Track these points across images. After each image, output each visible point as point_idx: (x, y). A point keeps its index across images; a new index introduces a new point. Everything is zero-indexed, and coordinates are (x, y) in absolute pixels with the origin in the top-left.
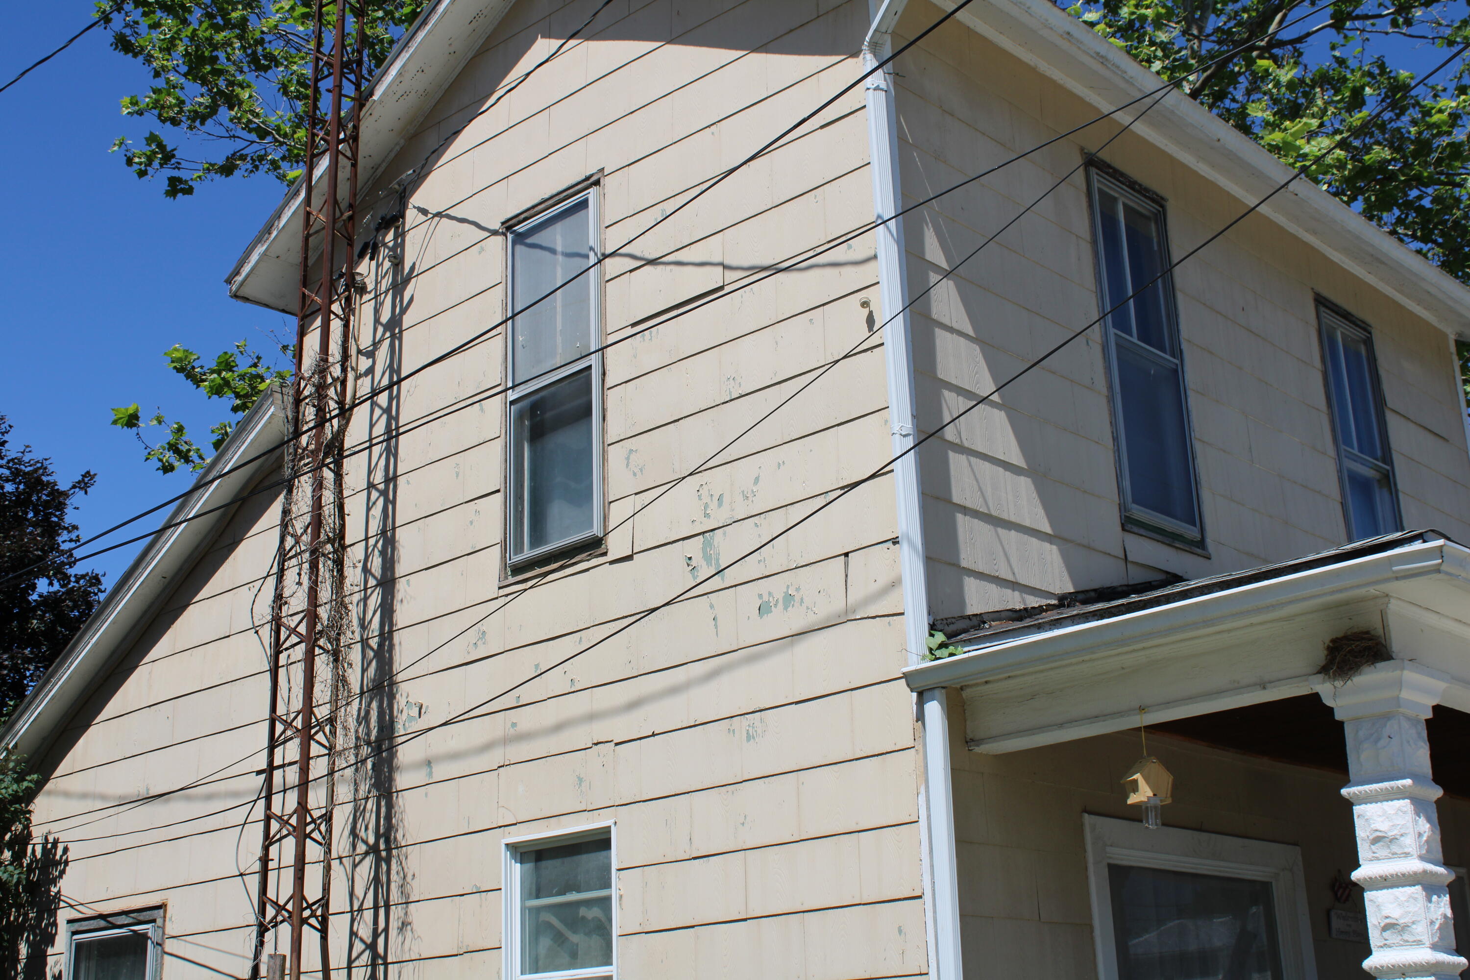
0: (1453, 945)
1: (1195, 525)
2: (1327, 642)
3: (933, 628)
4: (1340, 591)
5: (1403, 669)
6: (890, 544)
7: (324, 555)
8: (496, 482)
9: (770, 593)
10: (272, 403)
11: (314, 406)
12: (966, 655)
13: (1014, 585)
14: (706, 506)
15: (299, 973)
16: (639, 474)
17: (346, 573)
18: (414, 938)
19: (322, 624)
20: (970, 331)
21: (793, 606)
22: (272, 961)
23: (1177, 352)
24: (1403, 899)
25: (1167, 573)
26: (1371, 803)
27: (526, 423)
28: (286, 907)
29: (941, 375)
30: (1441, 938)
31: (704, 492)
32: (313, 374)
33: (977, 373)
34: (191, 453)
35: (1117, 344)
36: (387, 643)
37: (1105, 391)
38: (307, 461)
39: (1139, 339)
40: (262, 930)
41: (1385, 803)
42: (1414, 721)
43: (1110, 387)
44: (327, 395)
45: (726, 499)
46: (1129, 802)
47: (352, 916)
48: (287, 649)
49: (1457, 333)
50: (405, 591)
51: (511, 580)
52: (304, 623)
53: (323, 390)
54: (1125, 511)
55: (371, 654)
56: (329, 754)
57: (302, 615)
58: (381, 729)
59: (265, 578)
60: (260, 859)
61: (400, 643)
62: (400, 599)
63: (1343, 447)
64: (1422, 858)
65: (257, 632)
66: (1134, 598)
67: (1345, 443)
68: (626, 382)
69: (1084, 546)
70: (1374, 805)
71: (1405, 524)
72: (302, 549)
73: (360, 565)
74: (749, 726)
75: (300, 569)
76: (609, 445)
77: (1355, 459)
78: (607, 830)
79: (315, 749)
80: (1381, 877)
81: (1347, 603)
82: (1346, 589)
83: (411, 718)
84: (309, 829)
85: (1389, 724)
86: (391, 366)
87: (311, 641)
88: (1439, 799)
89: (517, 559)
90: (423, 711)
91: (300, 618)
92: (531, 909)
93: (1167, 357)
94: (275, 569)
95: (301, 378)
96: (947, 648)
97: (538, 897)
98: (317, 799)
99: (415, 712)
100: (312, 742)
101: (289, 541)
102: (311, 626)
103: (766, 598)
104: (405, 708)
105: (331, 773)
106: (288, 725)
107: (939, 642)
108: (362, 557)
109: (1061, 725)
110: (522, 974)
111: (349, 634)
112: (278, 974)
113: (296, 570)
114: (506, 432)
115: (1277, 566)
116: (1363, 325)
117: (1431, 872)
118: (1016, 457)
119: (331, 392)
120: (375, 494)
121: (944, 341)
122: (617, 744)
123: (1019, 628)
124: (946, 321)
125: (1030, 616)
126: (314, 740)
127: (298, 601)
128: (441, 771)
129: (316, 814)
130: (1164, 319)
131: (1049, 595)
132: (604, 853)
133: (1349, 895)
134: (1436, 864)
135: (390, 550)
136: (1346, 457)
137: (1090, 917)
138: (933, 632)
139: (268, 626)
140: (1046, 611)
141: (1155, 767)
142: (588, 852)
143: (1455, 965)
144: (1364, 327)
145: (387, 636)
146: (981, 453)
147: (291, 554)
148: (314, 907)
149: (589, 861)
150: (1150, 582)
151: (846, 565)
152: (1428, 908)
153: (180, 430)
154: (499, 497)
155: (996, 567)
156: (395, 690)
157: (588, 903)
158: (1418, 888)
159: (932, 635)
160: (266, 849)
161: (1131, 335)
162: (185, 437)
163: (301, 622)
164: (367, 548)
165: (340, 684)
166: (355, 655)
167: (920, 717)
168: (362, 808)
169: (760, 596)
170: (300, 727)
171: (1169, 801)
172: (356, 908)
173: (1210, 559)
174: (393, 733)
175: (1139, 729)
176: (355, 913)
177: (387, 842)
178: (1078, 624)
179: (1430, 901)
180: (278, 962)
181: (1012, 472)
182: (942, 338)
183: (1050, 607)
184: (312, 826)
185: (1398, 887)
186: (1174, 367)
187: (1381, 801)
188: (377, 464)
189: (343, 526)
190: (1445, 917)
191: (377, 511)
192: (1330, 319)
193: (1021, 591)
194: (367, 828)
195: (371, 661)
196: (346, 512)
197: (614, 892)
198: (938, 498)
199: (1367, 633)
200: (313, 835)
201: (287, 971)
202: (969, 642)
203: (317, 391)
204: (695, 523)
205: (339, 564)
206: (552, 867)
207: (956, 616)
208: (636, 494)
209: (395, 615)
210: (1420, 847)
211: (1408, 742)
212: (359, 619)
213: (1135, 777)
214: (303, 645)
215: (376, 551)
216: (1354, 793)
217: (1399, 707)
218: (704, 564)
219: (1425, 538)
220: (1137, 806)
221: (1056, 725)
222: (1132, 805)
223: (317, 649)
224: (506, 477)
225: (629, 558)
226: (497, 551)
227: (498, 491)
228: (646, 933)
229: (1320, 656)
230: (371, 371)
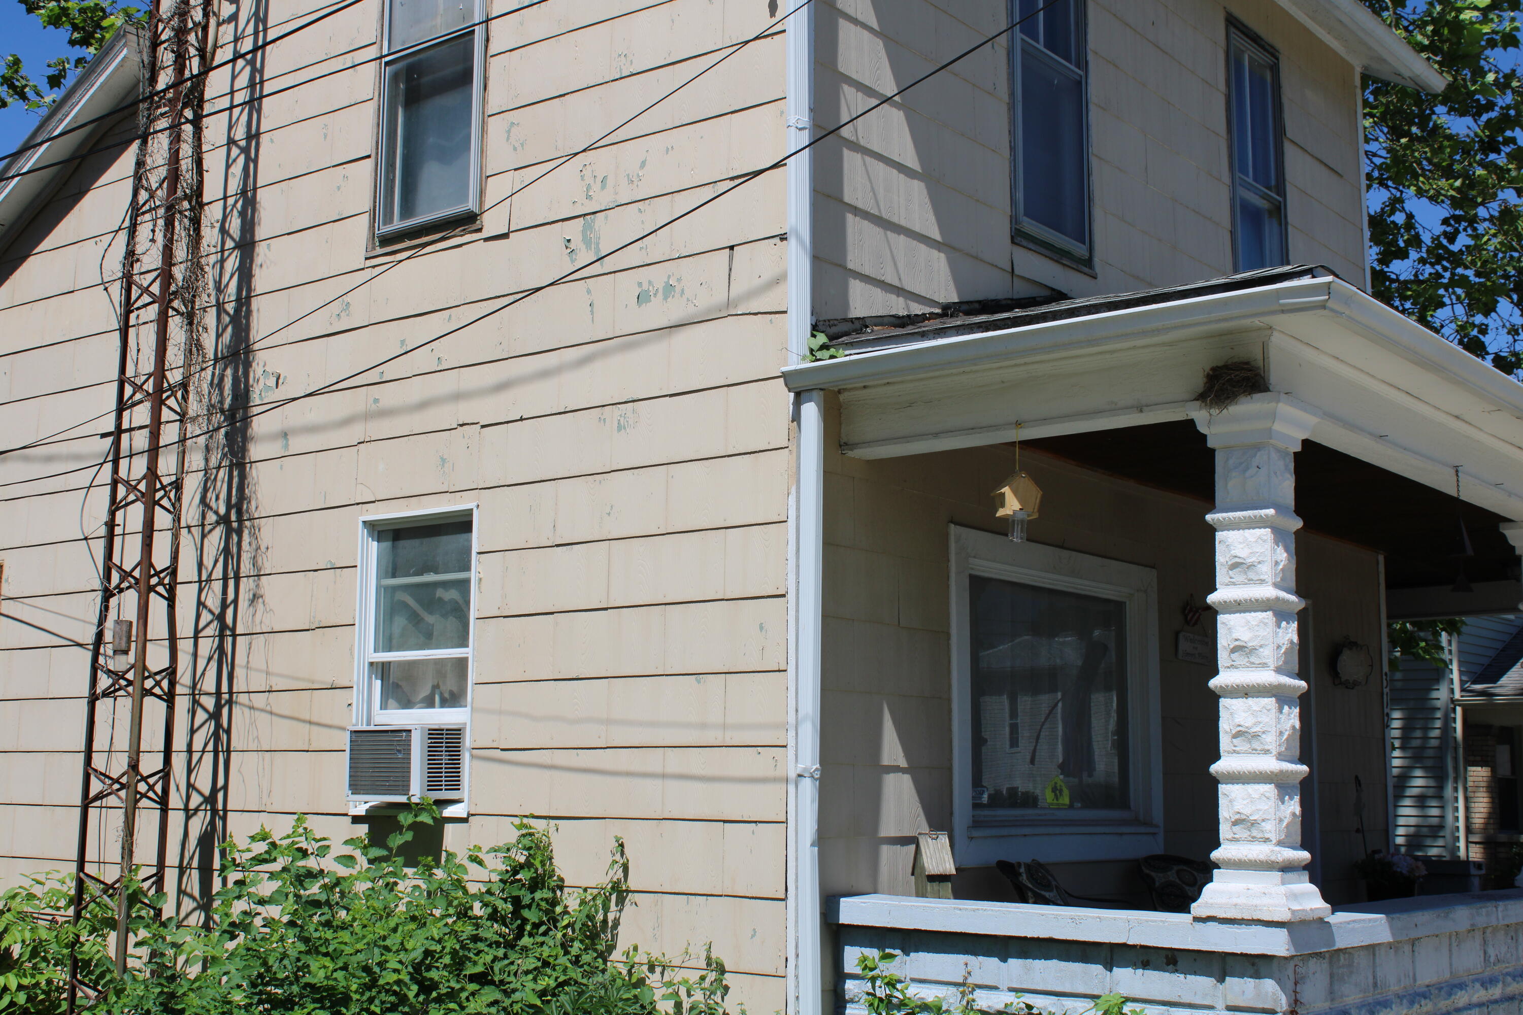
0: (1296, 669)
1: (1084, 243)
2: (1207, 369)
3: (815, 328)
4: (1225, 320)
5: (1278, 401)
6: (777, 240)
7: (181, 212)
8: (366, 145)
9: (650, 282)
10: (125, 45)
11: (173, 51)
12: (847, 358)
13: (899, 291)
14: (589, 187)
15: (146, 640)
16: (519, 149)
17: (203, 233)
18: (265, 611)
19: (177, 285)
20: (875, 26)
21: (673, 296)
22: (118, 627)
23: (1083, 64)
24: (1254, 623)
25: (1053, 289)
26: (1233, 530)
27: (402, 86)
28: (133, 574)
29: (842, 68)
30: (1285, 662)
31: (587, 172)
32: (173, 16)
33: (878, 69)
34: (27, 90)
35: (1023, 50)
36: (244, 309)
37: (1006, 98)
38: (163, 110)
39: (1045, 46)
40: (108, 595)
41: (1247, 531)
42: (1282, 453)
43: (1012, 94)
44: (187, 41)
45: (610, 182)
46: (998, 515)
47: (200, 586)
48: (138, 309)
49: (1363, 66)
50: (265, 255)
51: (379, 251)
52: (158, 282)
53: (183, 35)
54: (1016, 223)
55: (227, 319)
56: (181, 421)
57: (155, 274)
58: (235, 397)
59: (117, 231)
60: (106, 524)
61: (258, 310)
62: (259, 263)
63: (1238, 175)
64: (1276, 585)
65: (106, 289)
66: (1018, 313)
67: (1241, 171)
68: (511, 51)
69: (972, 256)
70: (1236, 532)
71: (1291, 258)
72: (157, 204)
73: (218, 225)
74: (621, 416)
75: (155, 225)
76: (489, 116)
77: (1248, 187)
78: (469, 513)
79: (166, 414)
80: (1235, 601)
81: (1230, 332)
82: (1232, 319)
83: (267, 388)
84: (159, 495)
85: (1259, 454)
86: (257, 13)
87: (165, 302)
88: (1298, 530)
89: (386, 229)
90: (281, 381)
91: (153, 278)
92: (386, 588)
93: (1072, 67)
94: (127, 223)
95: (159, 21)
96: (828, 349)
97: (394, 576)
98: (167, 465)
99: (272, 382)
100: (163, 407)
101: (143, 196)
102: (165, 286)
103: (645, 286)
104: (262, 378)
105: (183, 440)
106: (138, 388)
107: (821, 343)
108: (220, 217)
109: (936, 435)
110: (375, 652)
111: (205, 297)
112: (124, 639)
113: (150, 225)
114: (380, 94)
115: (1166, 290)
116: (1271, 50)
117: (1283, 599)
118: (911, 160)
119: (192, 38)
120: (235, 151)
121: (847, 33)
122: (483, 427)
123: (902, 335)
124: (851, 11)
125: (913, 324)
126: (165, 405)
127: (151, 258)
128: (297, 444)
129: (166, 481)
130: (1073, 28)
131: (932, 302)
132: (464, 536)
133: (1198, 618)
134: (1288, 592)
135: (250, 211)
136: (1240, 185)
137: (948, 625)
138: (815, 333)
139: (118, 283)
140: (929, 319)
141: (1024, 481)
142: (447, 533)
143: (1295, 688)
144: (1273, 52)
145: (244, 301)
146: (876, 153)
147: (144, 209)
148: (162, 575)
149: (449, 543)
150: (1034, 298)
151: (731, 258)
152: (1277, 633)
153: (17, 62)
154: (369, 164)
155: (882, 271)
156: (251, 358)
157: (445, 584)
158: (1270, 613)
159: (813, 336)
160: (112, 514)
161: (1038, 42)
162: (22, 72)
163: (154, 281)
164: (225, 208)
165: (194, 349)
166: (210, 319)
167: (796, 417)
168: (213, 477)
169: (640, 284)
170: (151, 391)
171: (1035, 516)
172: (204, 578)
173: (1095, 278)
174: (248, 402)
175: (1013, 444)
176: (203, 583)
177: (240, 513)
178: (963, 334)
179: (1279, 626)
180: (125, 628)
181: (906, 175)
182: (846, 30)
183: (933, 316)
184: (162, 493)
185: (1250, 611)
186: (1078, 78)
187: (1243, 529)
188: (238, 119)
189: (201, 183)
190: (1292, 642)
191: (237, 169)
192: (1239, 41)
193: (906, 298)
194: (217, 498)
195: (227, 326)
196: (205, 168)
197: (473, 575)
198: (829, 196)
199: (1247, 363)
200: (162, 502)
201: (133, 639)
202: (851, 345)
203: (176, 35)
204: (576, 204)
205: (196, 222)
206: (410, 547)
207: (839, 317)
208: (515, 170)
209: (253, 280)
210: (1276, 575)
211: (1275, 473)
212: (215, 281)
213: (1003, 490)
214: (156, 306)
215: (235, 212)
216: (1218, 519)
217: (1271, 438)
218: (583, 247)
219: (1315, 273)
220: (1005, 519)
221: (932, 434)
222: (1000, 518)
223: (170, 310)
224: (377, 142)
225: (505, 236)
226: (365, 219)
227: (369, 157)
228: (505, 617)
229: (1198, 382)
230: (234, 18)
